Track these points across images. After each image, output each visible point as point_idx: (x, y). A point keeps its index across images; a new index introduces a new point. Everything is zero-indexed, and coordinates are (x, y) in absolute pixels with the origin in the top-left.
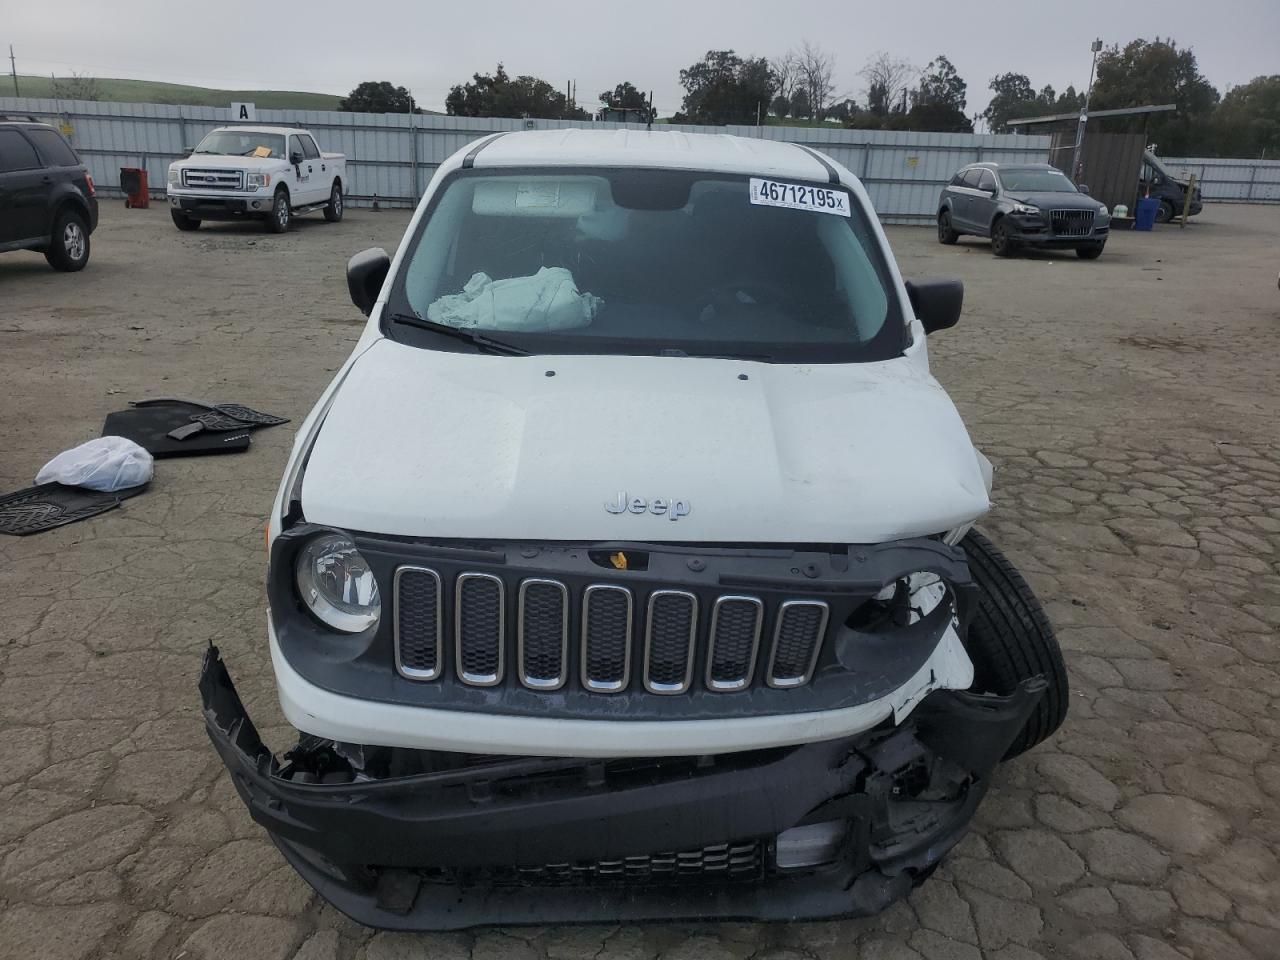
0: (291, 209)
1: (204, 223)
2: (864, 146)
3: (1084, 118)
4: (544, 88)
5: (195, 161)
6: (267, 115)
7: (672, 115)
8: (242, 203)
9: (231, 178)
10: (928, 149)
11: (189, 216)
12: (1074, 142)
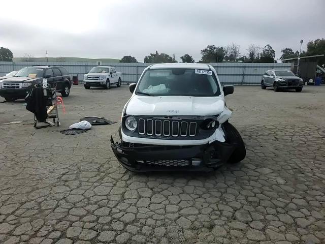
0: (110, 84)
1: (91, 87)
2: (243, 67)
3: (299, 59)
4: (167, 56)
5: (89, 74)
6: (104, 64)
7: (198, 61)
8: (100, 83)
9: (97, 77)
10: (260, 67)
11: (88, 86)
12: (297, 64)
